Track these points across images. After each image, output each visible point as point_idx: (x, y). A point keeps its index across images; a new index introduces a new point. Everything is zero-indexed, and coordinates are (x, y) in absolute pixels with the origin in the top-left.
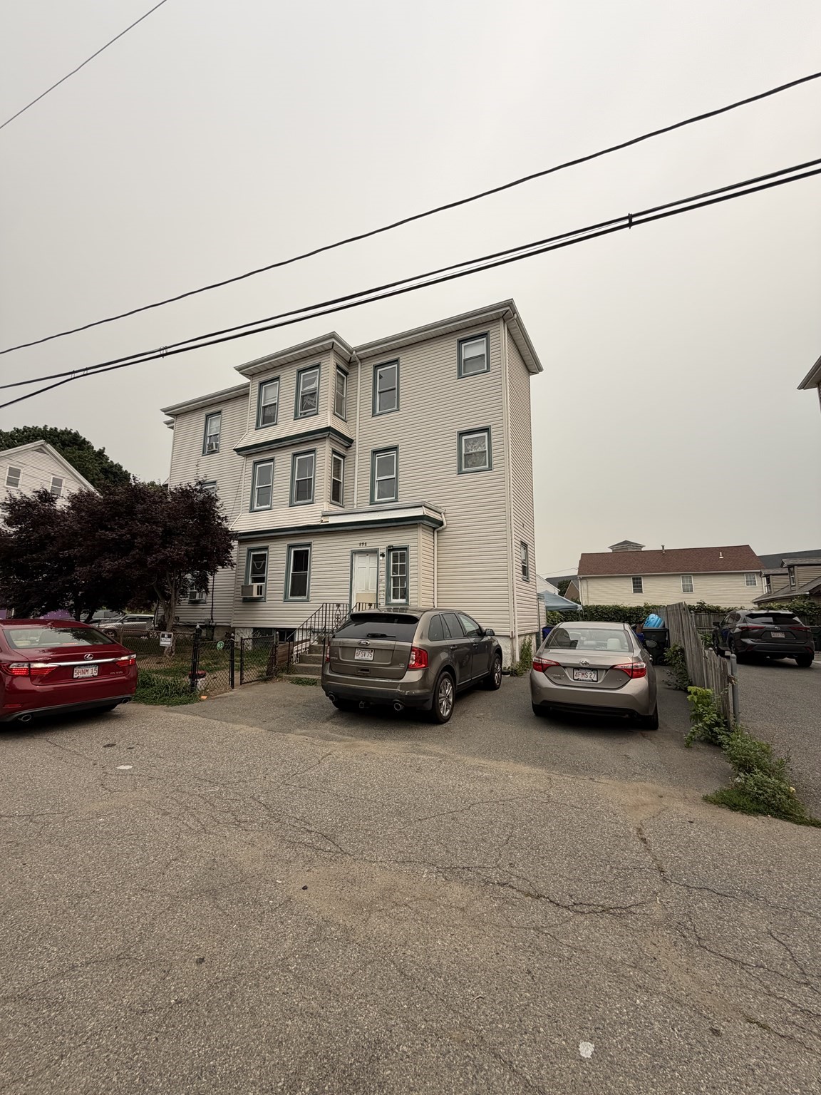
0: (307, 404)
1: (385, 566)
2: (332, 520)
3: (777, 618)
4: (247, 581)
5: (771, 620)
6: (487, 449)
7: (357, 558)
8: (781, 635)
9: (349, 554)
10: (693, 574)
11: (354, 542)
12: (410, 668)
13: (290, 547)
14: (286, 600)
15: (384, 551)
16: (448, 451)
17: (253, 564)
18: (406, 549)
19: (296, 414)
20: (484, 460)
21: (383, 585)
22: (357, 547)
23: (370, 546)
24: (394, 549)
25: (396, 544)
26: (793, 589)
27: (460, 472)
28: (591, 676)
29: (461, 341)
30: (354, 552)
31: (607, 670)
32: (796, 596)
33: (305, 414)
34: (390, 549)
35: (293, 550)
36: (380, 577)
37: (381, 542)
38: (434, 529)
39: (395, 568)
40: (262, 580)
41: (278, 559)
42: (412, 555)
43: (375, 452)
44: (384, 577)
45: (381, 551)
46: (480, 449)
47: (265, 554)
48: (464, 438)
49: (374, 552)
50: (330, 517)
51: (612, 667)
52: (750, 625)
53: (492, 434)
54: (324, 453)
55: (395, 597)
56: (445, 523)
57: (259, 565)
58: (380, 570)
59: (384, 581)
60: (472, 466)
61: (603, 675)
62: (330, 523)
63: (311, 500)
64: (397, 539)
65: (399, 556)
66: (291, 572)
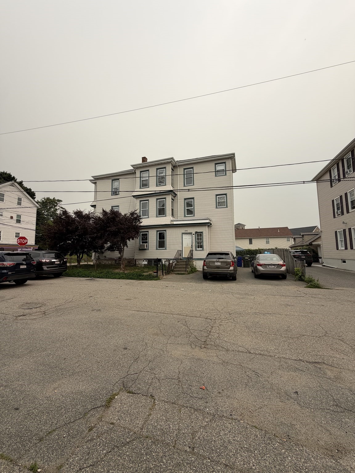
0: (161, 181)
1: (195, 238)
2: (175, 223)
3: (303, 252)
4: (140, 243)
5: (301, 253)
6: (225, 201)
7: (184, 235)
8: (304, 257)
9: (181, 234)
10: (270, 237)
11: (183, 230)
12: (231, 266)
13: (157, 231)
14: (157, 249)
15: (194, 233)
16: (212, 200)
17: (142, 237)
18: (202, 232)
19: (157, 185)
20: (224, 204)
21: (194, 244)
22: (184, 232)
23: (188, 232)
24: (197, 233)
25: (198, 231)
26: (303, 242)
27: (217, 208)
28: (273, 267)
29: (216, 164)
30: (183, 233)
31: (277, 265)
32: (305, 245)
33: (160, 184)
34: (196, 232)
35: (158, 232)
36: (193, 242)
37: (193, 230)
38: (209, 226)
39: (198, 239)
40: (146, 242)
41: (153, 236)
42: (204, 234)
43: (185, 199)
44: (195, 241)
45: (193, 233)
46: (223, 201)
47: (147, 234)
48: (218, 196)
49: (191, 233)
50: (174, 222)
51: (278, 264)
52: (296, 254)
53: (228, 196)
54: (169, 199)
55: (199, 248)
56: (212, 224)
57: (144, 237)
58: (193, 239)
59: (195, 243)
60: (220, 206)
61: (276, 266)
62: (174, 223)
63: (165, 215)
64: (199, 229)
65: (199, 235)
66: (158, 240)
